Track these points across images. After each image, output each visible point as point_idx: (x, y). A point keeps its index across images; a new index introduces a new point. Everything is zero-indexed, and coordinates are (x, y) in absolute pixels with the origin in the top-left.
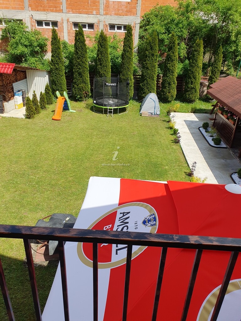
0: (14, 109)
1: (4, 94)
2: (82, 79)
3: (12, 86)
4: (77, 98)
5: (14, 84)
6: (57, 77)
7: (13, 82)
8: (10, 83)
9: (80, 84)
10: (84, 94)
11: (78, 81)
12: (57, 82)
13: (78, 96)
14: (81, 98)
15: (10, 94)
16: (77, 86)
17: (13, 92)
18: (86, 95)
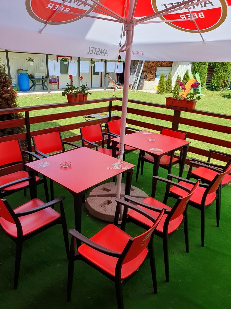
0: (152, 89)
1: (146, 74)
2: (224, 67)
3: (156, 69)
4: (213, 87)
5: (158, 68)
6: (199, 65)
7: (158, 66)
8: (155, 66)
9: (220, 73)
10: (222, 83)
11: (219, 70)
12: (198, 69)
13: (215, 85)
14: (218, 87)
15: (151, 75)
16: (217, 74)
17: (156, 74)
18: (224, 85)
